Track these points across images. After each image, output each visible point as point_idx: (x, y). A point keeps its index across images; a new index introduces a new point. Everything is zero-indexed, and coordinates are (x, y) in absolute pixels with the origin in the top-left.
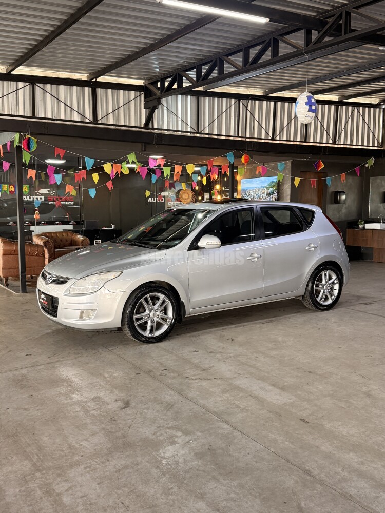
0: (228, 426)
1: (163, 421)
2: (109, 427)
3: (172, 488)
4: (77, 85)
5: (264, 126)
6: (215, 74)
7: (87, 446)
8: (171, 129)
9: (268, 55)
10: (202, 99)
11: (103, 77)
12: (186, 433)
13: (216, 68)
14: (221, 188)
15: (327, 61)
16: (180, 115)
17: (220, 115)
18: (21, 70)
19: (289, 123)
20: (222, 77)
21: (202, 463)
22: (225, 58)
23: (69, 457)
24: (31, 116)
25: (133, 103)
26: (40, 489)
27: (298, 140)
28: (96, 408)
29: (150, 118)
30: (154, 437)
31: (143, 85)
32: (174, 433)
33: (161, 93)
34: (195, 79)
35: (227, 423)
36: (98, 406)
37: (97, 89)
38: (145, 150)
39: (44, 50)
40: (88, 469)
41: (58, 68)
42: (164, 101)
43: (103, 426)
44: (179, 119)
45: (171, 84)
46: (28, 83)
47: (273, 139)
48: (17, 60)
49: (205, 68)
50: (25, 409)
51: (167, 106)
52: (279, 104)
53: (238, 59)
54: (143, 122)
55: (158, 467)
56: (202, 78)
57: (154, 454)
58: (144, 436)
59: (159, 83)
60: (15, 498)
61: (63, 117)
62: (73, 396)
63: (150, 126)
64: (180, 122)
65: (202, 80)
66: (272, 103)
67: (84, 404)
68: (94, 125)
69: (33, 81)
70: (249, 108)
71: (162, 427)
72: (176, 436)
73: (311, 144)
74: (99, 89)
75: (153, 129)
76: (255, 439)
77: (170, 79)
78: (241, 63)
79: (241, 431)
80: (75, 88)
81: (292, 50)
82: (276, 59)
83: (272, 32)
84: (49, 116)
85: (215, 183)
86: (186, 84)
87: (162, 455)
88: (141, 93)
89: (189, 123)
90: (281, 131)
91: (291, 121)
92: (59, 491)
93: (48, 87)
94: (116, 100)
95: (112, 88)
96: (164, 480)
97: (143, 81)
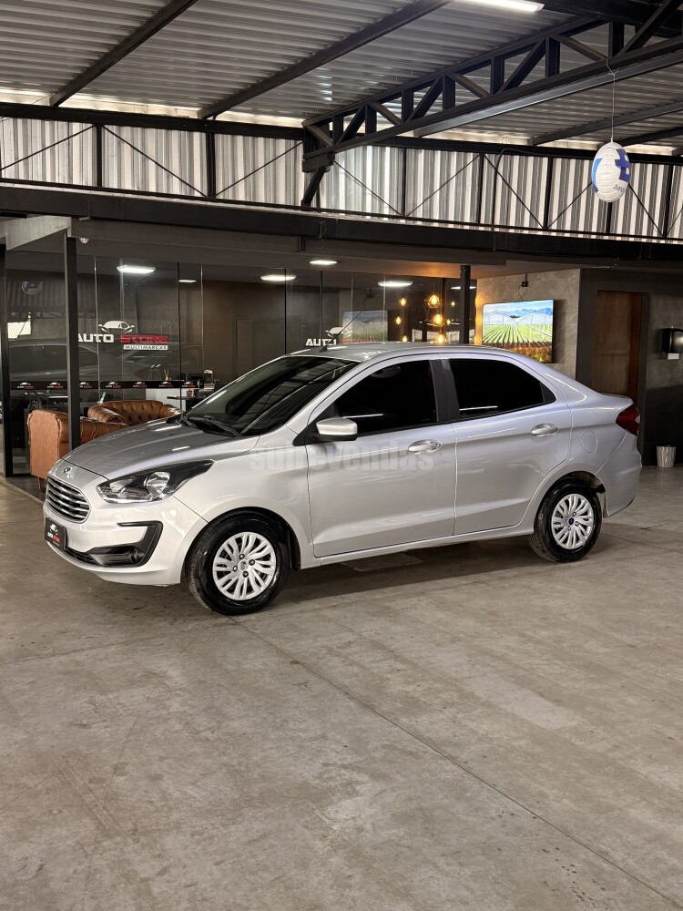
0: (455, 767)
1: (334, 754)
2: (235, 763)
3: (350, 876)
4: (180, 129)
5: (528, 204)
6: (437, 107)
7: (195, 795)
8: (353, 210)
9: (539, 71)
10: (411, 152)
11: (227, 112)
12: (376, 776)
13: (441, 95)
14: (445, 321)
15: (651, 80)
16: (369, 185)
17: (445, 184)
18: (78, 101)
19: (577, 198)
20: (451, 111)
21: (405, 832)
22: (458, 76)
23: (164, 815)
24: (96, 185)
25: (281, 163)
26: (112, 870)
27: (594, 229)
28: (211, 726)
29: (313, 190)
30: (317, 781)
31: (302, 127)
32: (356, 776)
33: (335, 143)
34: (399, 116)
35: (453, 759)
36: (214, 724)
37: (216, 136)
38: (303, 249)
39: (121, 62)
40: (198, 837)
41: (145, 97)
42: (340, 157)
43: (225, 759)
44: (368, 192)
45: (355, 125)
46: (90, 125)
47: (546, 228)
48: (71, 81)
49: (419, 96)
50: (84, 726)
51: (346, 166)
52: (558, 162)
53: (482, 79)
54: (301, 196)
55: (325, 836)
56: (412, 115)
57: (317, 812)
58: (300, 780)
59: (331, 124)
60: (66, 884)
61: (152, 189)
62: (168, 703)
63: (314, 204)
64: (369, 197)
65: (414, 118)
66: (545, 160)
67: (189, 718)
68: (209, 203)
69: (98, 120)
70: (501, 170)
71: (333, 765)
72: (358, 783)
73: (619, 239)
74: (221, 135)
75: (319, 209)
76: (505, 792)
77: (353, 116)
78: (487, 87)
79: (480, 776)
80: (175, 134)
81: (586, 62)
82: (555, 78)
83: (547, 28)
84: (128, 186)
85: (433, 311)
86: (383, 125)
87: (332, 815)
88: (298, 142)
89: (386, 199)
90: (562, 213)
91: (580, 195)
92: (146, 875)
93: (126, 132)
94: (250, 157)
95: (245, 134)
96: (336, 860)
97: (302, 120)
